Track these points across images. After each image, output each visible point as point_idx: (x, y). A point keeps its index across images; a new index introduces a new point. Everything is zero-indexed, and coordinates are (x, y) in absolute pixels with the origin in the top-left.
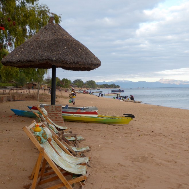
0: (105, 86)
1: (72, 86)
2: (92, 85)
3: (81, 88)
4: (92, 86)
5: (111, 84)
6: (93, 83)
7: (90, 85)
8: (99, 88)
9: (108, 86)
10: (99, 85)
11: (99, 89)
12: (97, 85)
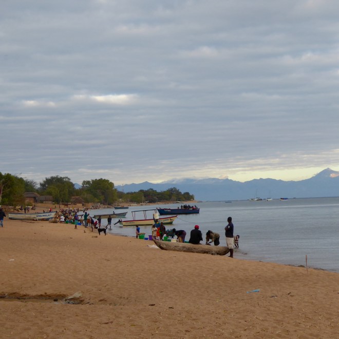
0: (145, 196)
1: (35, 198)
2: (103, 193)
3: (67, 205)
4: (102, 197)
5: (165, 189)
6: (108, 189)
7: (95, 196)
8: (127, 202)
9: (155, 198)
10: (128, 193)
11: (126, 205)
12: (121, 195)
